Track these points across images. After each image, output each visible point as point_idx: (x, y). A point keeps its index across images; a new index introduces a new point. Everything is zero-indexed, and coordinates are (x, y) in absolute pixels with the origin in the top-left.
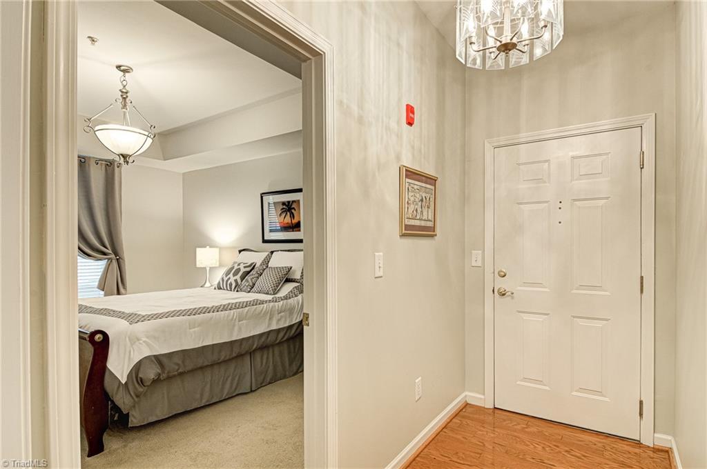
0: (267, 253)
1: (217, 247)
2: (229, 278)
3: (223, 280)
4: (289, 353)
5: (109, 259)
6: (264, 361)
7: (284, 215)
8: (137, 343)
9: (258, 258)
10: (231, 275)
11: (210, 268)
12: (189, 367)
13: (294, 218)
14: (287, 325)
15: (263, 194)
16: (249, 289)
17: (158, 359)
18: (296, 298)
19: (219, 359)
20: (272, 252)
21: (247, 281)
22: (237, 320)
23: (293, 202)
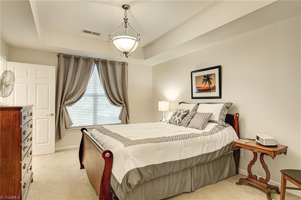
0: (195, 105)
1: (168, 101)
2: (175, 118)
3: (172, 119)
4: (213, 168)
5: (123, 106)
6: (199, 173)
7: (204, 83)
8: (128, 159)
9: (190, 107)
10: (176, 116)
11: (165, 111)
12: (157, 176)
13: (211, 84)
14: (213, 151)
15: (192, 72)
16: (186, 125)
17: (139, 170)
18: (217, 133)
19: (173, 172)
20: (198, 104)
21: (185, 120)
22: (184, 146)
23: (211, 75)
